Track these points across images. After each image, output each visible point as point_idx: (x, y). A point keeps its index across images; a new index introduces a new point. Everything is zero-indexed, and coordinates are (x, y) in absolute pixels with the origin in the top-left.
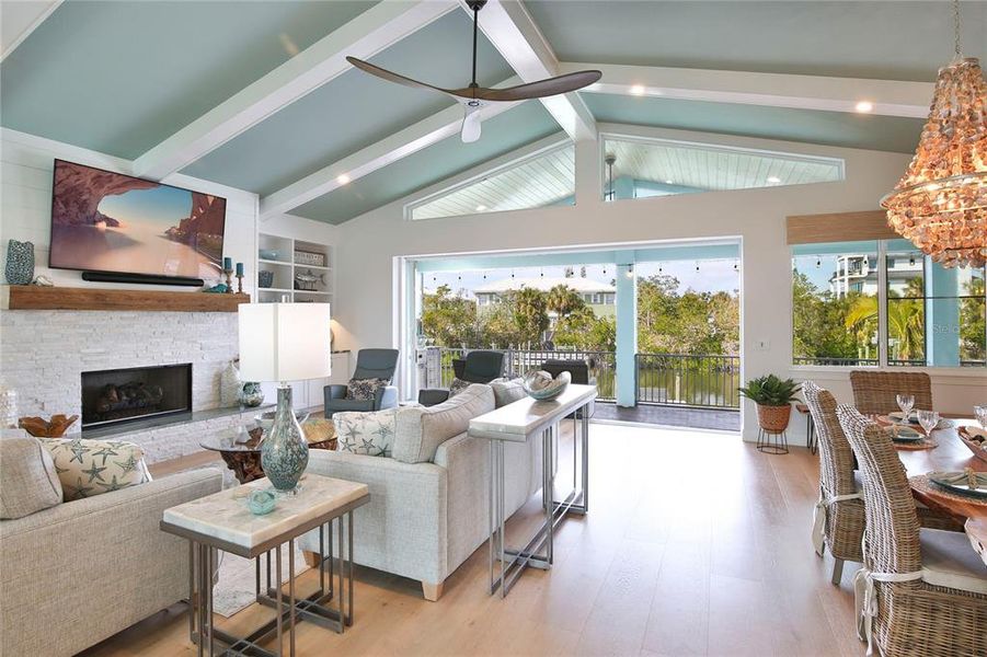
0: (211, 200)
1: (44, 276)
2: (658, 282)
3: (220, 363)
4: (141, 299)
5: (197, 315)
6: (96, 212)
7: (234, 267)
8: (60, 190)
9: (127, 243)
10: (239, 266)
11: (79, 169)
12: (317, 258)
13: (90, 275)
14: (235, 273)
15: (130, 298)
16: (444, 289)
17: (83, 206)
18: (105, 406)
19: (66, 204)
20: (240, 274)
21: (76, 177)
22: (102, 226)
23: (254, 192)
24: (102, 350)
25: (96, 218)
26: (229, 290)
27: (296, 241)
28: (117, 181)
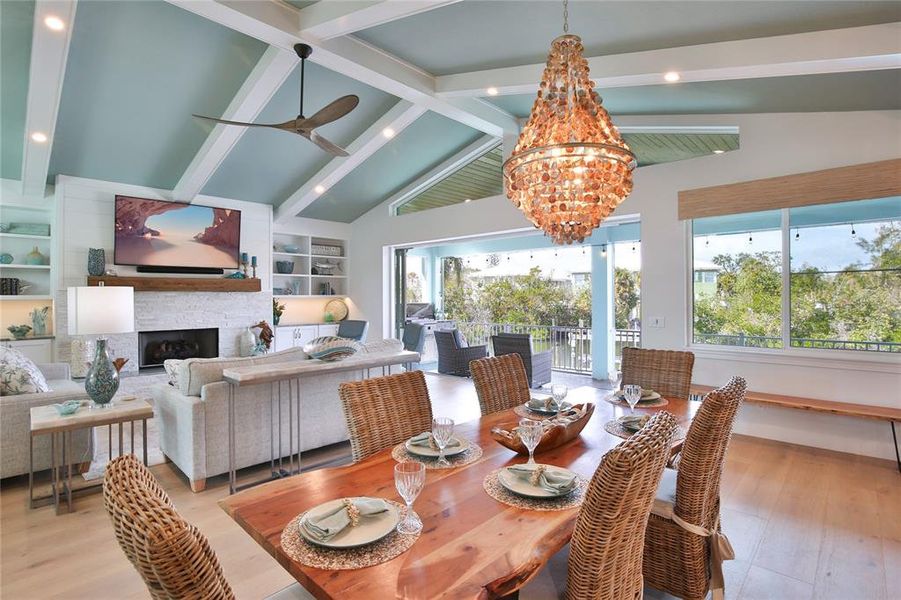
0: (228, 213)
1: (111, 269)
2: (766, 258)
3: (241, 328)
4: (175, 284)
5: (221, 294)
6: (144, 227)
7: (250, 260)
8: (119, 215)
9: (166, 246)
10: (254, 259)
11: (131, 200)
12: (334, 250)
13: (142, 269)
14: (250, 263)
15: (167, 283)
16: (535, 270)
17: (135, 224)
18: (157, 355)
19: (123, 223)
20: (254, 264)
21: (128, 206)
22: (148, 236)
23: (268, 203)
24: (152, 317)
25: (144, 231)
26: (244, 276)
27: (313, 238)
28: (157, 205)
